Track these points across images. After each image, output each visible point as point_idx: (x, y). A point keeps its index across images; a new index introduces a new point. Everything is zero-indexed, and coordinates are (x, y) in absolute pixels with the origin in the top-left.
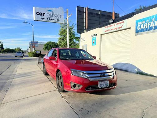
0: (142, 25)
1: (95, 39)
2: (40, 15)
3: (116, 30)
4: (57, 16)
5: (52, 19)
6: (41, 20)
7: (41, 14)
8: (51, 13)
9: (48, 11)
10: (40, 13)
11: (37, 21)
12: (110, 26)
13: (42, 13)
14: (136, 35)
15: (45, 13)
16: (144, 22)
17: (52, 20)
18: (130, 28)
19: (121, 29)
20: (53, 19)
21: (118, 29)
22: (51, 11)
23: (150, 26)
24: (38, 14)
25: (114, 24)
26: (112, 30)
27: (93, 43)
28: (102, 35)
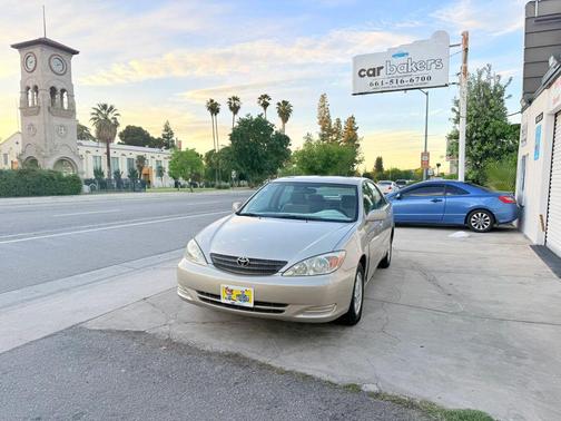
1: (540, 135)
2: (369, 75)
4: (423, 65)
5: (405, 79)
6: (371, 89)
9: (394, 56)
10: (370, 70)
11: (361, 94)
13: (374, 70)
15: (382, 68)
17: (405, 83)
20: (409, 79)
22: (403, 55)
24: (362, 73)
27: (536, 149)
28: (556, 115)
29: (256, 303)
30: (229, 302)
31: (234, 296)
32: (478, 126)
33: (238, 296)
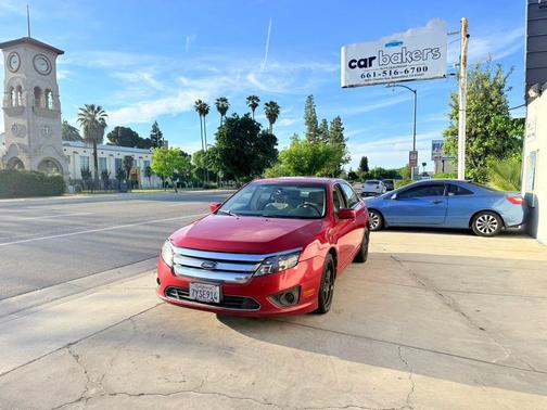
2: (361, 67)
5: (399, 70)
6: (362, 81)
8: (397, 49)
9: (387, 45)
10: (361, 60)
11: (352, 86)
13: (365, 60)
15: (374, 58)
17: (400, 75)
20: (403, 69)
22: (397, 44)
24: (353, 64)
32: (478, 121)
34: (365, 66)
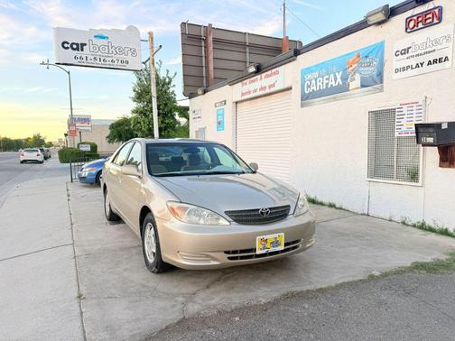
0: (313, 81)
1: (223, 115)
3: (262, 92)
4: (120, 50)
5: (107, 59)
6: (75, 62)
7: (75, 46)
8: (104, 42)
9: (95, 37)
10: (73, 44)
11: (66, 64)
12: (253, 81)
13: (77, 44)
14: (302, 106)
16: (316, 74)
17: (107, 63)
18: (291, 88)
19: (273, 90)
20: (110, 59)
21: (267, 91)
22: (104, 38)
23: (327, 84)
24: (66, 45)
25: (258, 77)
26: (255, 91)
27: (219, 123)
28: (237, 103)
29: (286, 245)
30: (264, 252)
31: (268, 245)
33: (271, 243)
34: (77, 49)
